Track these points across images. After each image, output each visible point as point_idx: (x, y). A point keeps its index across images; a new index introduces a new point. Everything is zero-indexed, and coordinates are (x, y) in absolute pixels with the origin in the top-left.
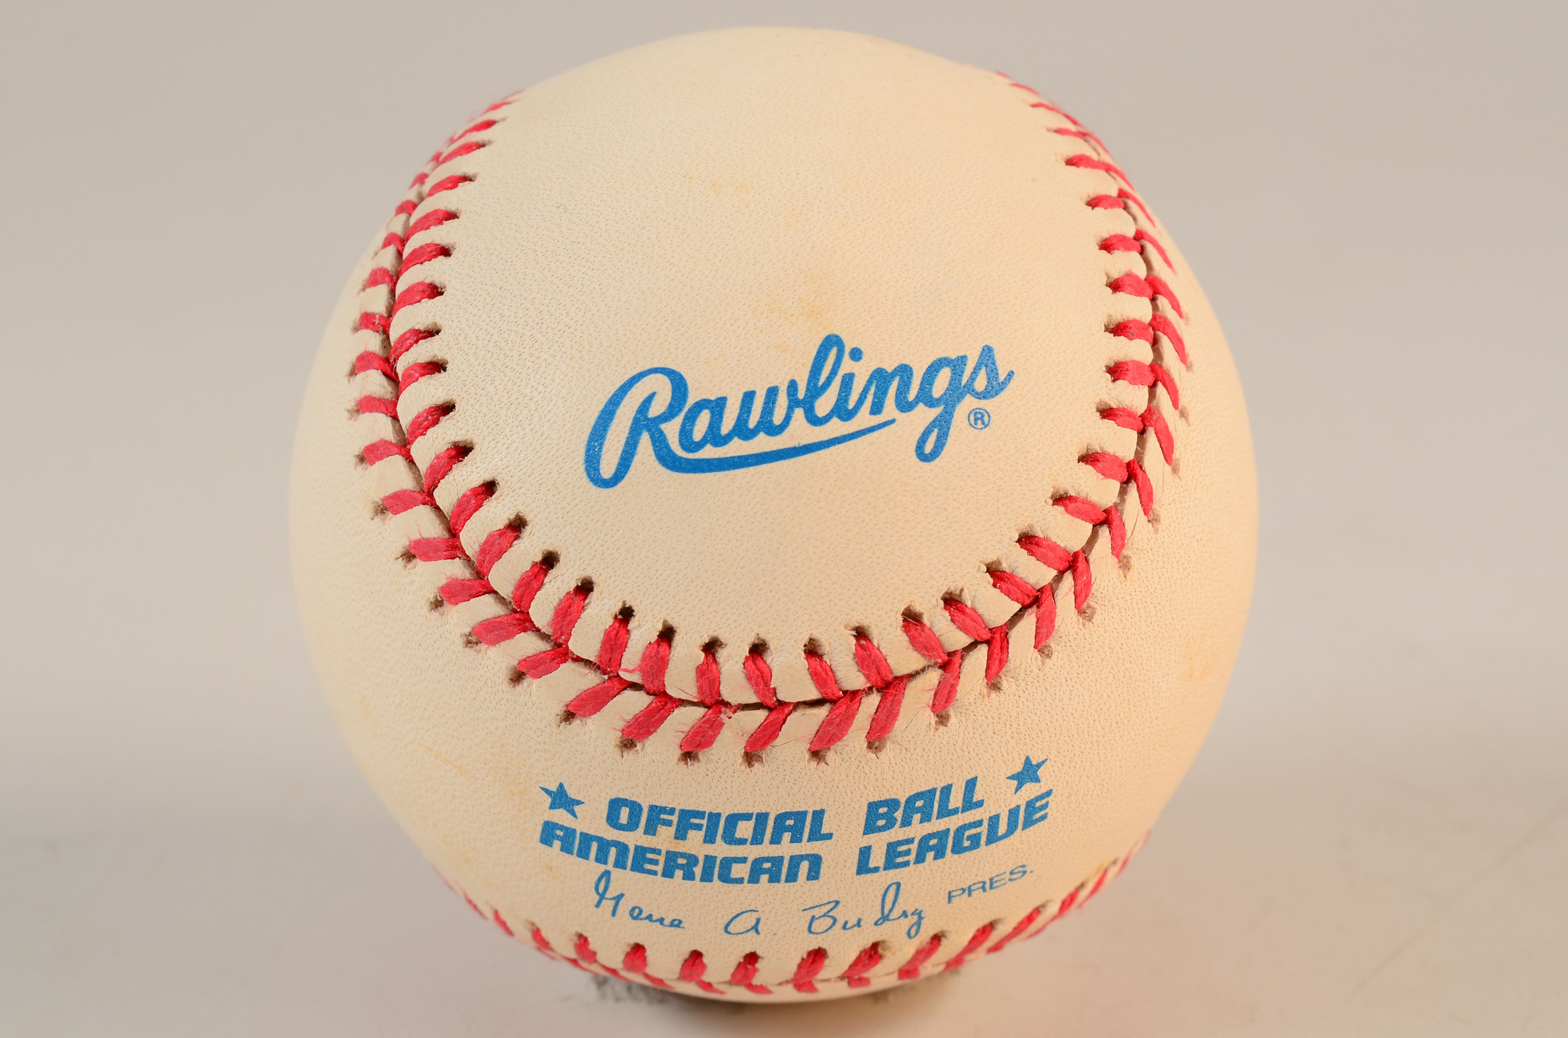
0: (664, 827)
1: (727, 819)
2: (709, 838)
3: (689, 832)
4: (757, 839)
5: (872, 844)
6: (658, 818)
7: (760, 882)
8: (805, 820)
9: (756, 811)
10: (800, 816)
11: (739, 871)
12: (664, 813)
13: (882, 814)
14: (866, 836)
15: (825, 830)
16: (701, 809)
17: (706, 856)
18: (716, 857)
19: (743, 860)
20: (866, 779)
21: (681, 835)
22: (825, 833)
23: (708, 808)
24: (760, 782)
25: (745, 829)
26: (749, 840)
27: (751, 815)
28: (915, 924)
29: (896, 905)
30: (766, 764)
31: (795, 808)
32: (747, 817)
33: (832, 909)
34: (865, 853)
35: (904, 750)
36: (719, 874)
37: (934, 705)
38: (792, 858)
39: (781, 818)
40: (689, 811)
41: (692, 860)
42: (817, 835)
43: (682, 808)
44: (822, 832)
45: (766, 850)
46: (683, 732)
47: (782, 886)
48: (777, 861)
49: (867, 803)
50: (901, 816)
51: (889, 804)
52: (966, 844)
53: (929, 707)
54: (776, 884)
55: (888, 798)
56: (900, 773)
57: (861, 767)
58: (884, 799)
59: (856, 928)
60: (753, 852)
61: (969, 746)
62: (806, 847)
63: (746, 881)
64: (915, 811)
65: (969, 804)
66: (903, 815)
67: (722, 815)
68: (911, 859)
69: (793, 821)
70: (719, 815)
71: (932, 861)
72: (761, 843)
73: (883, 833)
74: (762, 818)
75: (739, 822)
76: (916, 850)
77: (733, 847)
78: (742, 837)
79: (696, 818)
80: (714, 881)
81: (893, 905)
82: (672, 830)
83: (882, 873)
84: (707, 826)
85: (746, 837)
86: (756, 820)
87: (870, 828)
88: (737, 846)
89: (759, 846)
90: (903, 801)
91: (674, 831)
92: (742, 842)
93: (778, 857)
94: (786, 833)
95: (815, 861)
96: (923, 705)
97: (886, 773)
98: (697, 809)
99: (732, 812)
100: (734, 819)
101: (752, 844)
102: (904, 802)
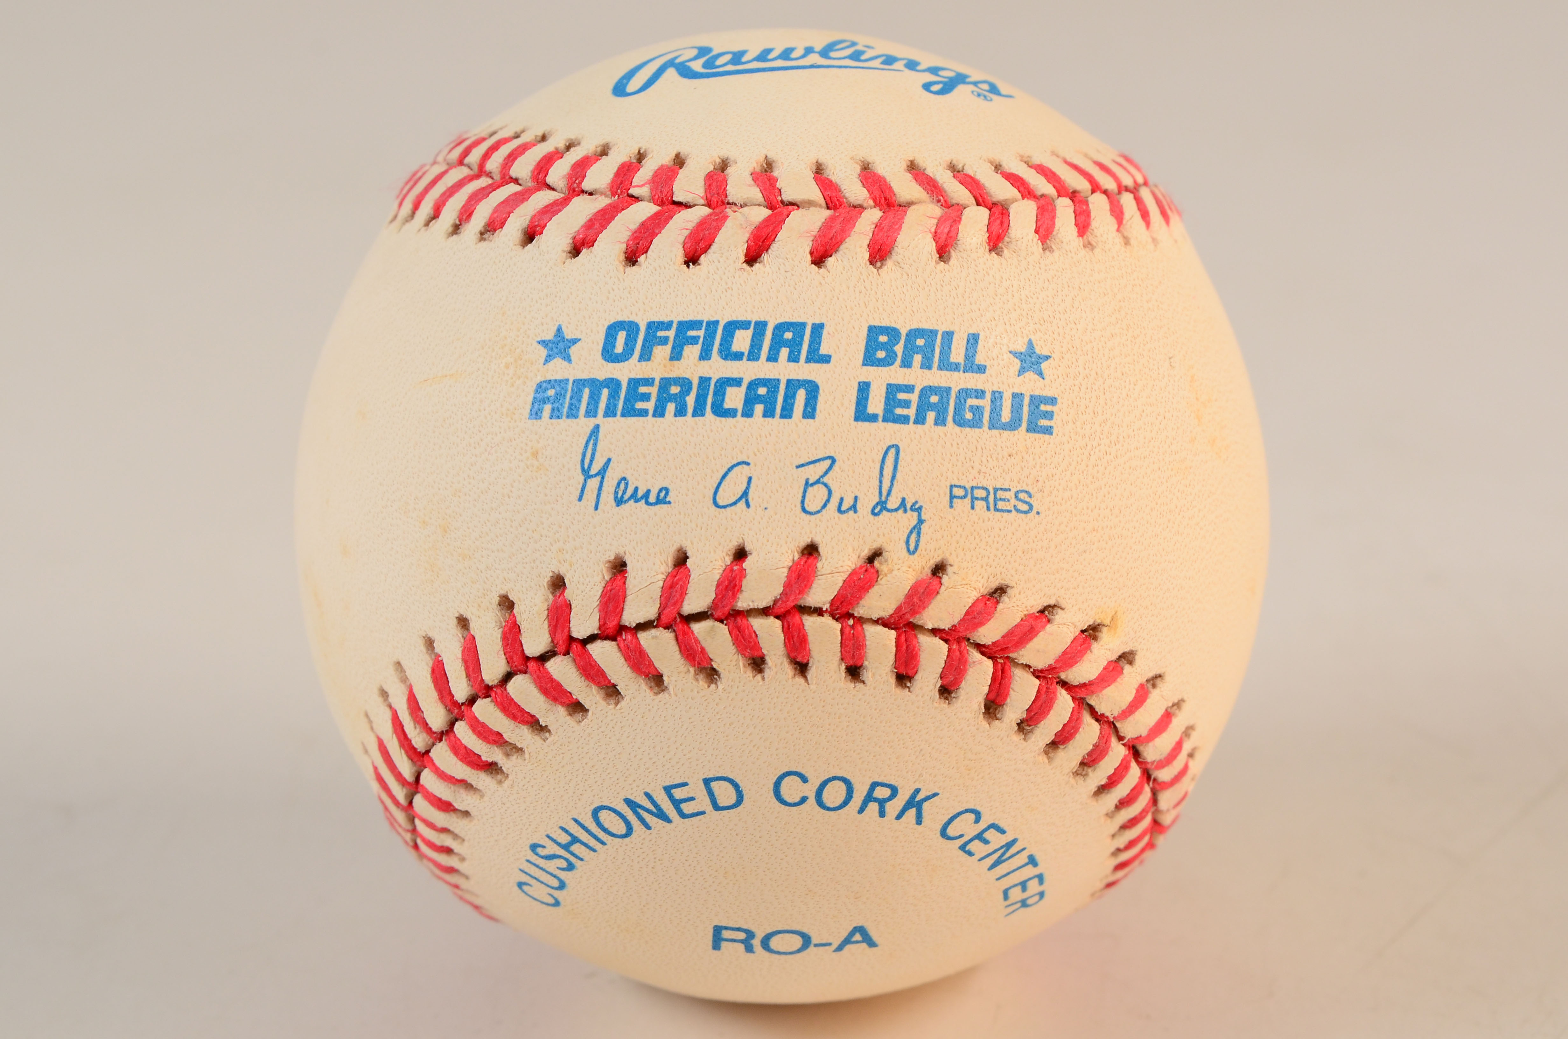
0: (660, 347)
1: (725, 327)
2: (705, 355)
3: (685, 348)
4: (753, 355)
5: (871, 381)
6: (655, 337)
7: (754, 416)
8: (804, 335)
9: (754, 318)
10: (798, 327)
11: (734, 398)
12: (661, 330)
13: (882, 344)
14: (865, 368)
15: (823, 350)
16: (699, 318)
17: (701, 378)
18: (710, 378)
19: (737, 382)
20: (867, 296)
21: (676, 355)
22: (824, 353)
23: (706, 316)
24: (760, 284)
25: (742, 341)
26: (746, 354)
27: (749, 322)
28: (914, 528)
29: (895, 483)
30: (768, 266)
31: (794, 317)
32: (745, 325)
33: (826, 473)
34: (864, 389)
35: (905, 275)
36: (713, 404)
37: (936, 232)
38: (789, 382)
39: (781, 328)
40: (686, 322)
41: (685, 384)
42: (817, 357)
43: (681, 319)
44: (820, 353)
45: (762, 369)
46: (687, 229)
47: (776, 422)
48: (772, 384)
49: (868, 325)
50: (901, 351)
51: (889, 333)
52: (969, 416)
53: (931, 233)
54: (770, 419)
55: (888, 325)
56: (901, 300)
57: (862, 280)
58: (885, 325)
59: (851, 513)
60: (748, 371)
61: (971, 296)
62: (803, 371)
63: (739, 413)
64: (916, 349)
65: (972, 366)
66: (903, 351)
67: (720, 323)
68: (911, 414)
69: (791, 334)
70: (717, 322)
71: (933, 426)
72: (758, 359)
73: (883, 368)
74: (761, 326)
75: (737, 331)
76: (916, 402)
77: (729, 363)
78: (738, 351)
79: (693, 329)
80: (707, 415)
81: (892, 484)
82: (668, 348)
83: (880, 424)
84: (705, 337)
85: (743, 350)
86: (754, 329)
87: (869, 360)
88: (733, 362)
89: (755, 362)
90: (904, 332)
91: (670, 349)
92: (738, 356)
93: (774, 380)
94: (783, 348)
95: (813, 390)
96: (926, 230)
97: (887, 295)
98: (695, 319)
99: (730, 319)
100: (732, 327)
101: (749, 359)
102: (905, 335)
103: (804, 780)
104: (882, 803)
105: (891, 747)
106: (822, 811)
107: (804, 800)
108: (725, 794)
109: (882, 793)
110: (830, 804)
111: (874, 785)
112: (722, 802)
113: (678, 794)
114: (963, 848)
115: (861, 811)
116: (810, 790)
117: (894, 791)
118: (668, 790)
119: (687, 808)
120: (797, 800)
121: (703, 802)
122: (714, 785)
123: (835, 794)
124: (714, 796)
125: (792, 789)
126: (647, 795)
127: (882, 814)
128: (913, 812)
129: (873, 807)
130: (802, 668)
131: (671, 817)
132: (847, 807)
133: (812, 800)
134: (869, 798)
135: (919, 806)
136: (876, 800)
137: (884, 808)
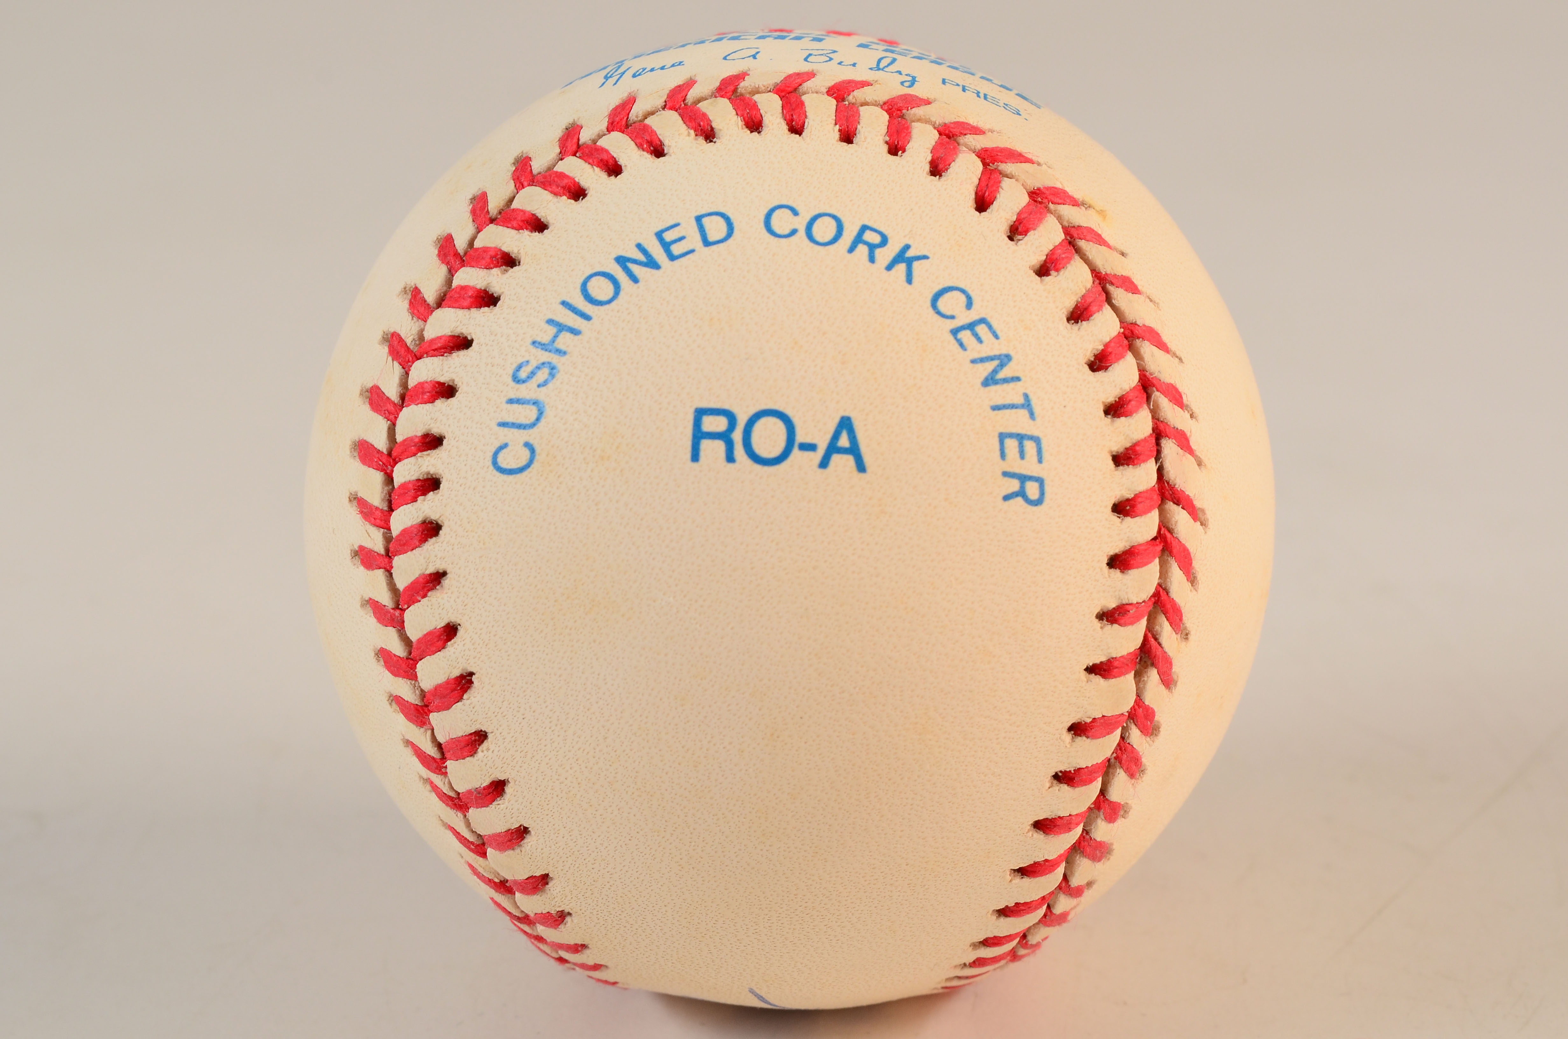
103: (795, 213)
104: (872, 248)
105: (882, 198)
106: (812, 245)
107: (794, 232)
108: (715, 228)
109: (872, 237)
110: (819, 238)
111: (864, 228)
112: (712, 238)
113: (669, 236)
114: (955, 332)
115: (851, 250)
116: (800, 223)
117: (884, 241)
118: (659, 235)
119: (676, 249)
120: (787, 232)
121: (694, 240)
122: (706, 221)
123: (824, 230)
124: (704, 231)
125: (782, 222)
126: (639, 246)
127: (872, 259)
128: (902, 267)
129: (862, 250)
130: (796, 129)
131: (660, 262)
132: (836, 245)
133: (802, 232)
134: (858, 239)
135: (909, 262)
136: (866, 243)
137: (874, 253)
